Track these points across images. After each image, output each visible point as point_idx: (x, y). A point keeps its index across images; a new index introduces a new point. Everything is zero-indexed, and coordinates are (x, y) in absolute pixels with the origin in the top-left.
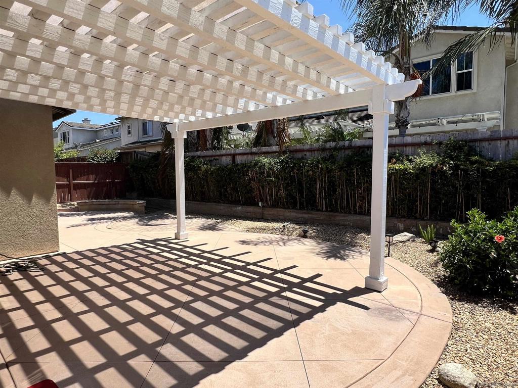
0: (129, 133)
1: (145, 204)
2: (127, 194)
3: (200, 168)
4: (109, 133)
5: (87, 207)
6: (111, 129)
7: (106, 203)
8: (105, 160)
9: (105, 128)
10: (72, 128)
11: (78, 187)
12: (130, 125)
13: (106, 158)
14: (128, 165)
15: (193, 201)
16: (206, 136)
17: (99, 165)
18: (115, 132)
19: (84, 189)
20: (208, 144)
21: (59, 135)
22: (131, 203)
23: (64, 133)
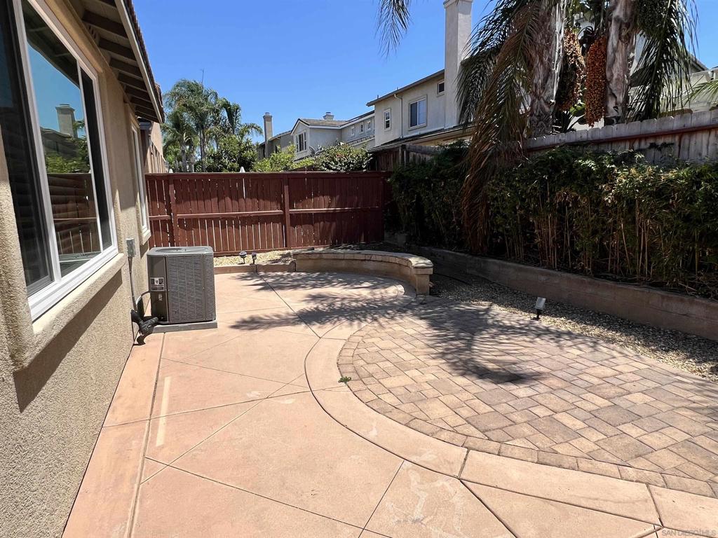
0: (388, 126)
1: (431, 271)
2: (386, 235)
3: (607, 177)
4: (358, 131)
5: (310, 263)
6: (361, 124)
7: (347, 257)
8: (349, 167)
9: (352, 124)
10: (310, 127)
11: (298, 220)
12: (388, 111)
13: (350, 163)
14: (389, 174)
15: (560, 269)
16: (607, 83)
17: (338, 176)
18: (366, 129)
19: (309, 224)
20: (611, 105)
21: (295, 139)
22: (398, 261)
23: (300, 136)
